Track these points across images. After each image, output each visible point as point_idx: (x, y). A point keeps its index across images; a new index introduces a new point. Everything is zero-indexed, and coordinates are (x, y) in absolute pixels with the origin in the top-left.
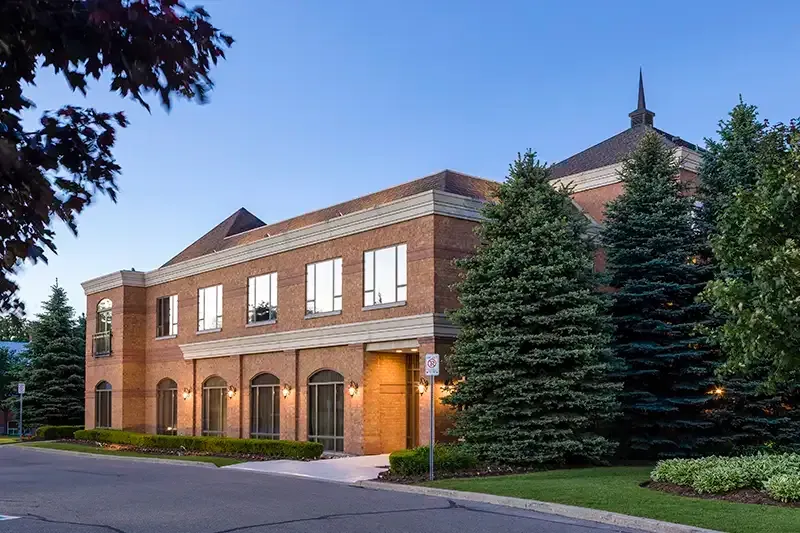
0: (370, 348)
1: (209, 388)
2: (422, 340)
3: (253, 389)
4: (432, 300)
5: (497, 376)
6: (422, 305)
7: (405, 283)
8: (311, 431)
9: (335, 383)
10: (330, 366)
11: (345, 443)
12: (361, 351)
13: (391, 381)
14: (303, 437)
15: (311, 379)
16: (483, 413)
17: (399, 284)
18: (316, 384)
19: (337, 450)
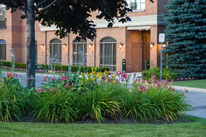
0: (128, 29)
1: (53, 44)
2: (152, 26)
3: (74, 44)
4: (156, 9)
5: (184, 43)
6: (152, 11)
7: (145, 2)
8: (101, 62)
9: (112, 43)
10: (110, 36)
11: (117, 68)
12: (125, 30)
13: (136, 42)
14: (98, 65)
15: (101, 41)
16: (178, 57)
17: (142, 2)
18: (104, 43)
19: (113, 71)
